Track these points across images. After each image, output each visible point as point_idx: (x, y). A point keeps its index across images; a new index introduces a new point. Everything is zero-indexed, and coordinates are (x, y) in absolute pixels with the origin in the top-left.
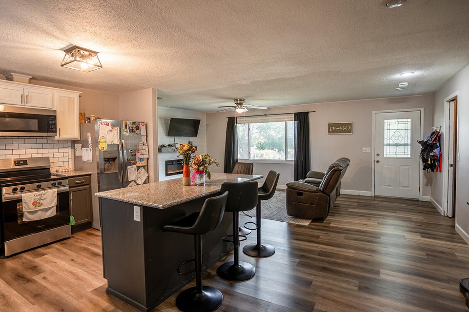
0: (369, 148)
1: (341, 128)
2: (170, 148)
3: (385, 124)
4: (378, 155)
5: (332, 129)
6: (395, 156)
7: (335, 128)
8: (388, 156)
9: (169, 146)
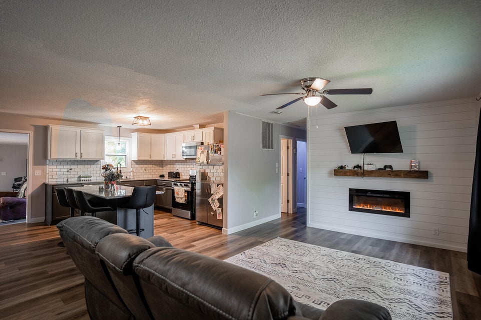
9: (355, 167)
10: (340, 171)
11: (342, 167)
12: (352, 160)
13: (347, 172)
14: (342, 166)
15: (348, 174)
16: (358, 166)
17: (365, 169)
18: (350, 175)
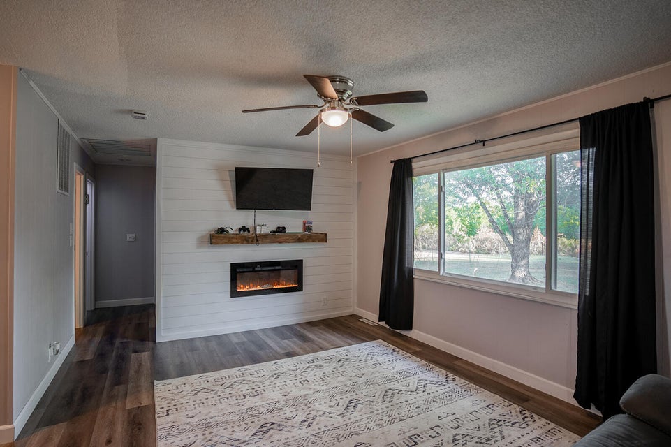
9: (240, 230)
10: (219, 237)
11: (222, 230)
12: (237, 219)
13: (233, 238)
14: (221, 228)
15: (235, 240)
16: (244, 229)
17: (257, 232)
18: (237, 243)
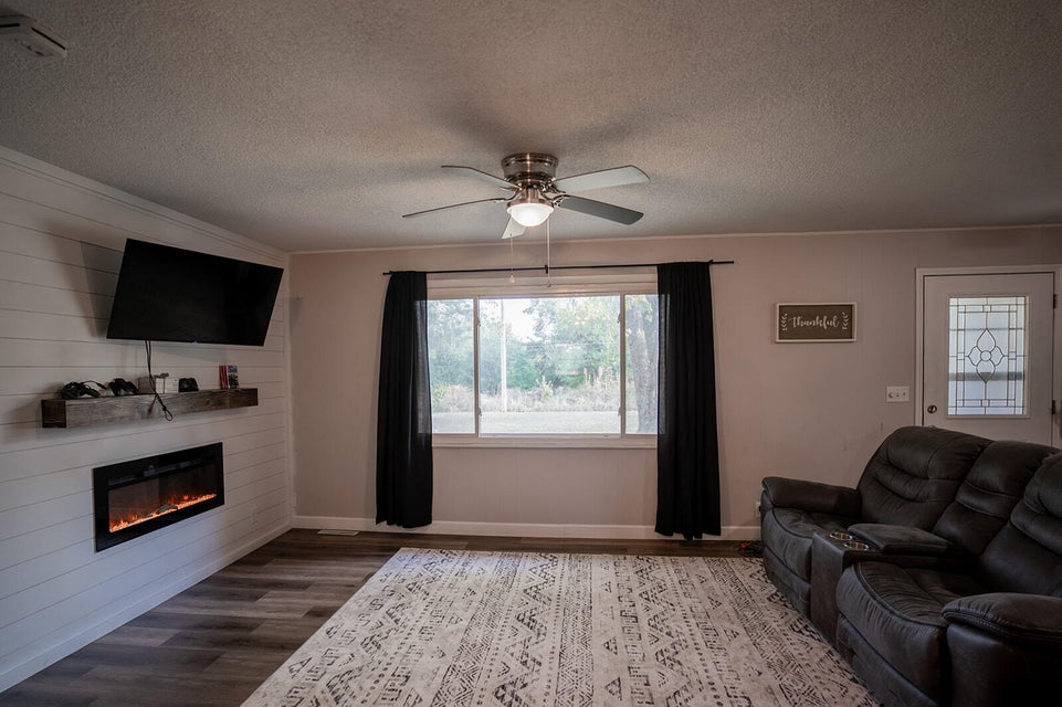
0: (906, 389)
1: (817, 322)
2: (125, 404)
3: (953, 310)
4: (932, 409)
5: (789, 324)
6: (981, 411)
7: (798, 322)
8: (961, 412)
16: (126, 385)
